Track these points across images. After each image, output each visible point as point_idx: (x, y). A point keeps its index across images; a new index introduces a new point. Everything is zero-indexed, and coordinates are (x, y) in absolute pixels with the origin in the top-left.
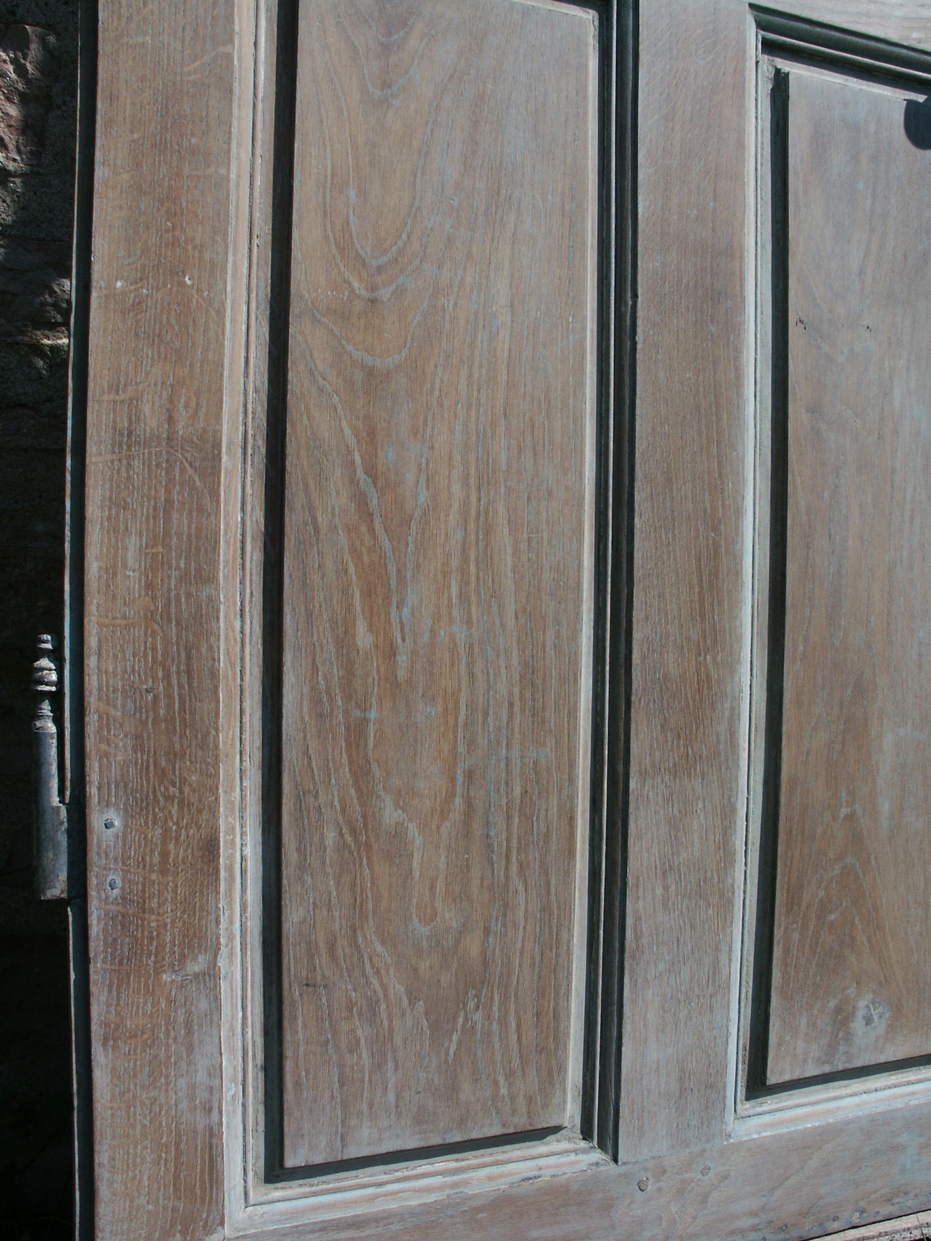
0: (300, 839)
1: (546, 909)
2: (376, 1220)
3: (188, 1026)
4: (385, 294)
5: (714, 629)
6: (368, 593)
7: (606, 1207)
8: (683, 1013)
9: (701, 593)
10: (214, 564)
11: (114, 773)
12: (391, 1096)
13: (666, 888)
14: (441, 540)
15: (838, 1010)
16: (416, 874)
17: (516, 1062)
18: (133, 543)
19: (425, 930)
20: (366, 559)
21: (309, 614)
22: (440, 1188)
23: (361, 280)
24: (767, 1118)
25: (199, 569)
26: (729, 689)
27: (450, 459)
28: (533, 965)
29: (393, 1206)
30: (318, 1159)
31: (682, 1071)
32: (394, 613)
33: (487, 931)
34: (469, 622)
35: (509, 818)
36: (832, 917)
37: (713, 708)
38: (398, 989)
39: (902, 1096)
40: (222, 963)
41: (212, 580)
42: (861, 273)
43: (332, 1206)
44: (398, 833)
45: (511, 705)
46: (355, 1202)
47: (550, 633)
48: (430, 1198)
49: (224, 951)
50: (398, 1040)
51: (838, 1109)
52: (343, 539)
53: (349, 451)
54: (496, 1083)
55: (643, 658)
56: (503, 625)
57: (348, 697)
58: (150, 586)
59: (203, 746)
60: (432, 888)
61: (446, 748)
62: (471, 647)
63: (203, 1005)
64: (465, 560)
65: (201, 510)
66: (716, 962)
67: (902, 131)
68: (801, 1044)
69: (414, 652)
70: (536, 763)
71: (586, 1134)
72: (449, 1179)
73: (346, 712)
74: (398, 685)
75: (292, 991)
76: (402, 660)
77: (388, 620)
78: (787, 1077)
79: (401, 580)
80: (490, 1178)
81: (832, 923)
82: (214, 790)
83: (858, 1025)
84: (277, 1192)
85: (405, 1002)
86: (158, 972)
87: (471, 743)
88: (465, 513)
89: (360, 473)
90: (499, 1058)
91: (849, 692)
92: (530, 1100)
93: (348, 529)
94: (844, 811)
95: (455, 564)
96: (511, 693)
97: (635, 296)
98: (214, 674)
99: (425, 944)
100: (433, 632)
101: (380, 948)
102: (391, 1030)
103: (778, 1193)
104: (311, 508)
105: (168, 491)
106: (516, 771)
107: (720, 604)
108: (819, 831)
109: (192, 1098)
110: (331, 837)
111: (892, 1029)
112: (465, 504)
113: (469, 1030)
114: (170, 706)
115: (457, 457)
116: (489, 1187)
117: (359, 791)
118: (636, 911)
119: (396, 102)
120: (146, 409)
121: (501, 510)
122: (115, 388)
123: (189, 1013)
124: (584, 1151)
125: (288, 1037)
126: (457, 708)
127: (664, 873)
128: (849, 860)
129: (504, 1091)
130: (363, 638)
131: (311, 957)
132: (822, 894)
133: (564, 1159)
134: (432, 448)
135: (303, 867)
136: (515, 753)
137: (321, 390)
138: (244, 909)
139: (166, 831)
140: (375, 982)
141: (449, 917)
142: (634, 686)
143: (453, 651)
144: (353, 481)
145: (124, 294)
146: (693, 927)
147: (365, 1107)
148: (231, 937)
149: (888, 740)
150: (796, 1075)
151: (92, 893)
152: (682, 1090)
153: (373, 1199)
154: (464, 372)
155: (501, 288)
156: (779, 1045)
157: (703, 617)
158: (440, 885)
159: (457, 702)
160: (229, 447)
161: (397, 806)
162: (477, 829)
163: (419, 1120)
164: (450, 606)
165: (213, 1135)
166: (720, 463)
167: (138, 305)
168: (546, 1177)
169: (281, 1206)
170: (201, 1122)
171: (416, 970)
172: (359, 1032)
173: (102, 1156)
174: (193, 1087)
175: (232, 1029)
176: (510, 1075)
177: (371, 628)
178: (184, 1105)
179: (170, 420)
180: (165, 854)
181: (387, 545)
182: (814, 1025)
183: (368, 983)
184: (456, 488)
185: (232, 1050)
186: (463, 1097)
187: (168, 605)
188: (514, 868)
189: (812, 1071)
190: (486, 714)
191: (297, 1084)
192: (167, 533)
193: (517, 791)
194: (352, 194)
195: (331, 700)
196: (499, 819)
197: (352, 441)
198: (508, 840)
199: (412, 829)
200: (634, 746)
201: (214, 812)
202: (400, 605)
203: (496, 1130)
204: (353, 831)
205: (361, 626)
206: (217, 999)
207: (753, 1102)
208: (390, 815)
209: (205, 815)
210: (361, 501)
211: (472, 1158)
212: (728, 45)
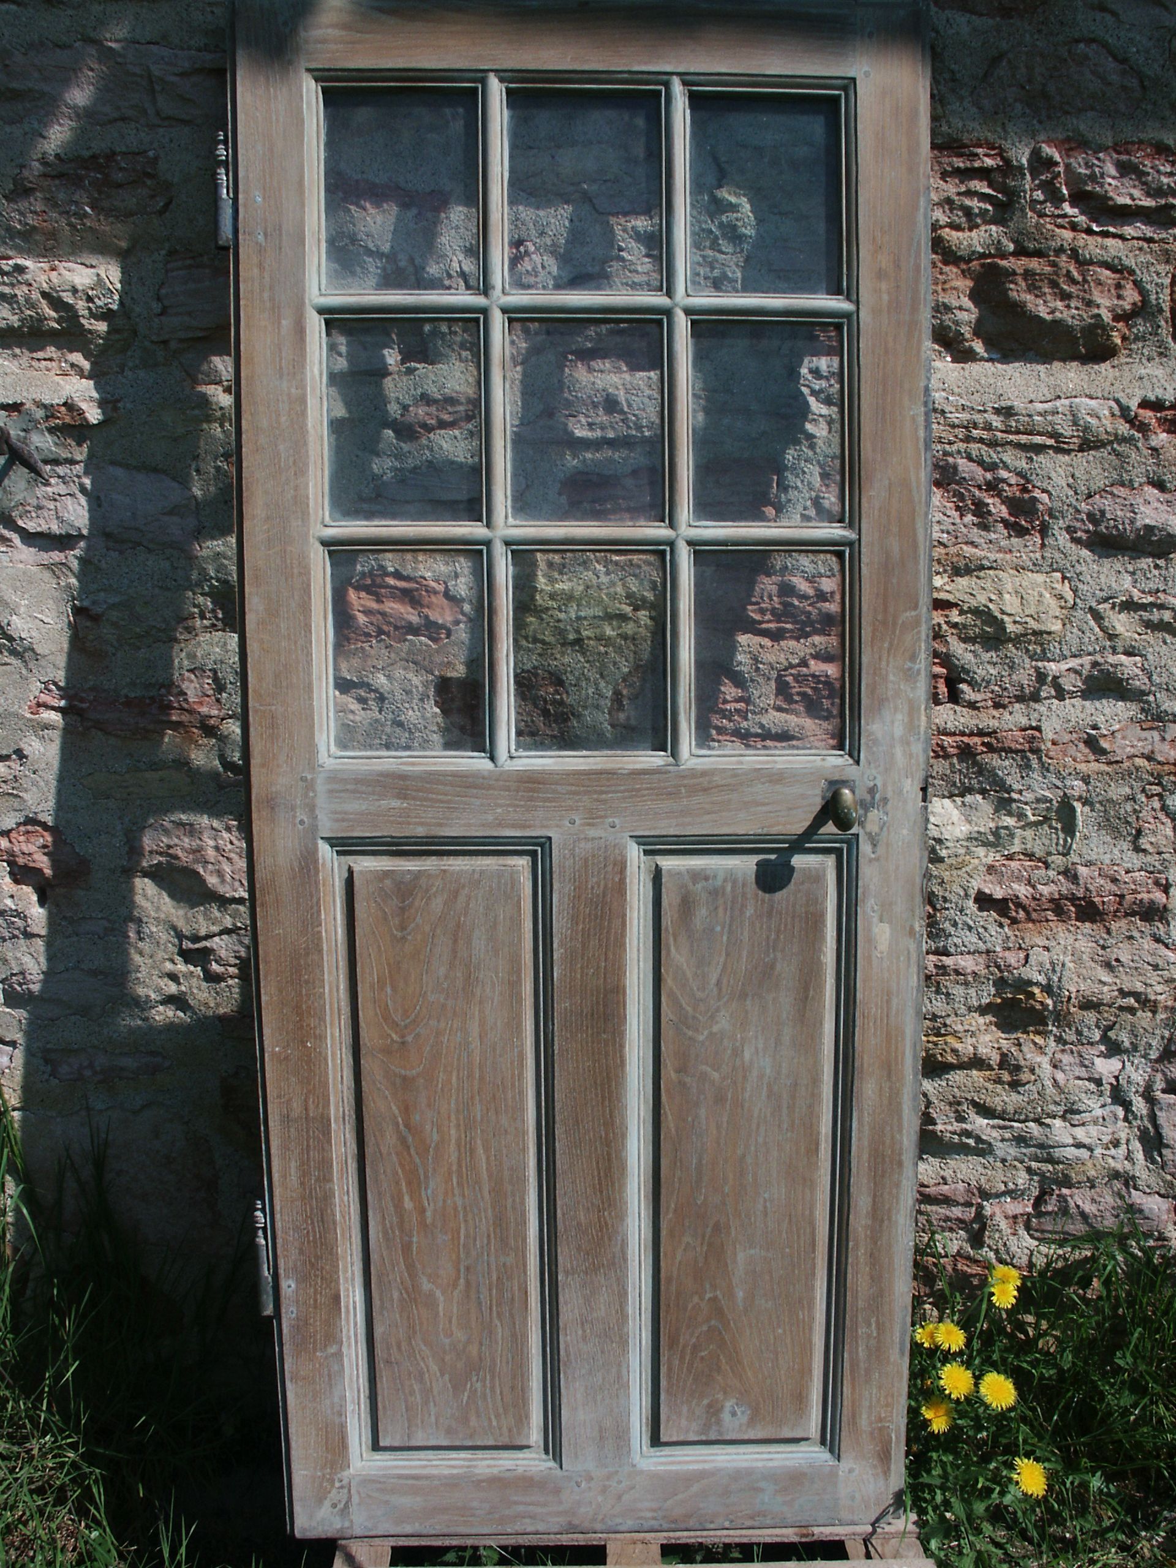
0: (381, 1295)
1: (514, 1335)
2: (427, 1477)
3: (329, 1376)
4: (409, 1038)
5: (609, 1198)
6: (409, 1183)
7: (557, 1491)
8: (599, 1398)
9: (599, 1179)
10: (331, 1174)
11: (291, 1264)
12: (433, 1419)
13: (584, 1331)
14: (446, 1157)
15: (710, 1406)
16: (441, 1314)
17: (501, 1410)
18: (293, 1164)
19: (447, 1341)
20: (407, 1167)
21: (380, 1194)
22: (462, 1467)
23: (396, 1033)
24: (663, 1459)
25: (324, 1176)
26: (620, 1229)
27: (449, 1117)
28: (508, 1363)
29: (435, 1472)
30: (396, 1444)
31: (600, 1427)
32: (423, 1193)
33: (481, 1344)
34: (464, 1196)
35: (490, 1290)
36: (703, 1354)
37: (610, 1239)
38: (434, 1368)
39: (762, 1460)
40: (344, 1350)
41: (331, 1180)
42: (718, 983)
43: (404, 1467)
44: (431, 1295)
45: (489, 1236)
46: (415, 1467)
47: (510, 1201)
48: (455, 1471)
49: (345, 1344)
50: (435, 1392)
51: (712, 1461)
52: (394, 1158)
53: (396, 1118)
54: (490, 1419)
55: (563, 1215)
56: (482, 1197)
57: (402, 1230)
58: (302, 1184)
59: (331, 1253)
60: (450, 1322)
61: (454, 1257)
62: (465, 1208)
63: (336, 1367)
64: (460, 1166)
65: (323, 1149)
66: (619, 1373)
67: (754, 886)
68: (684, 1423)
69: (435, 1210)
70: (504, 1264)
71: (546, 1452)
72: (466, 1463)
73: (401, 1238)
74: (427, 1226)
75: (380, 1365)
76: (429, 1214)
77: (420, 1195)
78: (675, 1439)
79: (426, 1177)
80: (489, 1466)
81: (702, 1358)
82: (337, 1272)
83: (726, 1416)
84: (378, 1456)
85: (438, 1374)
86: (315, 1350)
87: (468, 1254)
88: (459, 1146)
89: (402, 1127)
90: (490, 1406)
91: (709, 1229)
92: (510, 1430)
93: (397, 1154)
94: (708, 1296)
95: (454, 1168)
96: (488, 1230)
97: (553, 1024)
98: (335, 1223)
99: (447, 1347)
100: (444, 1201)
101: (424, 1348)
102: (431, 1387)
103: (669, 1502)
104: (378, 1145)
105: (308, 1142)
106: (493, 1267)
107: (613, 1184)
108: (690, 1306)
109: (332, 1408)
110: (396, 1295)
111: (752, 1422)
112: (459, 1140)
113: (473, 1392)
114: (315, 1236)
115: (453, 1117)
116: (487, 1471)
117: (410, 1275)
118: (565, 1342)
119: (409, 937)
120: (295, 1105)
121: (479, 1142)
122: (279, 1097)
123: (329, 1371)
124: (544, 1461)
125: (379, 1386)
126: (459, 1238)
127: (582, 1324)
128: (713, 1322)
129: (494, 1423)
130: (408, 1204)
131: (388, 1349)
132: (694, 1340)
133: (532, 1463)
134: (439, 1113)
135: (382, 1307)
136: (492, 1259)
137: (379, 1089)
138: (356, 1324)
139: (316, 1291)
140: (422, 1364)
141: (460, 1335)
142: (559, 1228)
143: (455, 1209)
144: (398, 1132)
145: (280, 1052)
146: (602, 1352)
147: (419, 1422)
148: (349, 1338)
149: (741, 1256)
150: (682, 1438)
151: (283, 1315)
152: (601, 1438)
153: (425, 1467)
154: (455, 1074)
155: (474, 1029)
156: (668, 1421)
157: (601, 1192)
158: (454, 1321)
159: (459, 1233)
160: (335, 1121)
161: (429, 1281)
162: (473, 1296)
163: (449, 1431)
164: (453, 1189)
165: (343, 1427)
166: (610, 1110)
167: (286, 1058)
168: (520, 1470)
169: (379, 1463)
170: (337, 1420)
171: (443, 1360)
172: (415, 1387)
173: (292, 1430)
174: (333, 1404)
175: (351, 1379)
176: (497, 1416)
177: (411, 1199)
178: (329, 1411)
179: (306, 1109)
180: (316, 1300)
181: (417, 1160)
182: (694, 1413)
183: (418, 1364)
184: (453, 1132)
185: (351, 1389)
186: (471, 1424)
187: (311, 1192)
188: (495, 1314)
189: (693, 1437)
190: (475, 1240)
191: (384, 1407)
192: (308, 1159)
193: (495, 1277)
194: (389, 990)
195: (393, 1232)
196: (484, 1291)
197: (397, 1112)
198: (491, 1301)
199: (438, 1293)
200: (560, 1258)
201: (338, 1283)
202: (426, 1189)
203: (491, 1443)
204: (407, 1292)
205: (407, 1198)
206: (343, 1365)
207: (656, 1449)
208: (426, 1286)
209: (333, 1284)
210: (403, 1141)
211: (480, 1454)
212: (615, 865)
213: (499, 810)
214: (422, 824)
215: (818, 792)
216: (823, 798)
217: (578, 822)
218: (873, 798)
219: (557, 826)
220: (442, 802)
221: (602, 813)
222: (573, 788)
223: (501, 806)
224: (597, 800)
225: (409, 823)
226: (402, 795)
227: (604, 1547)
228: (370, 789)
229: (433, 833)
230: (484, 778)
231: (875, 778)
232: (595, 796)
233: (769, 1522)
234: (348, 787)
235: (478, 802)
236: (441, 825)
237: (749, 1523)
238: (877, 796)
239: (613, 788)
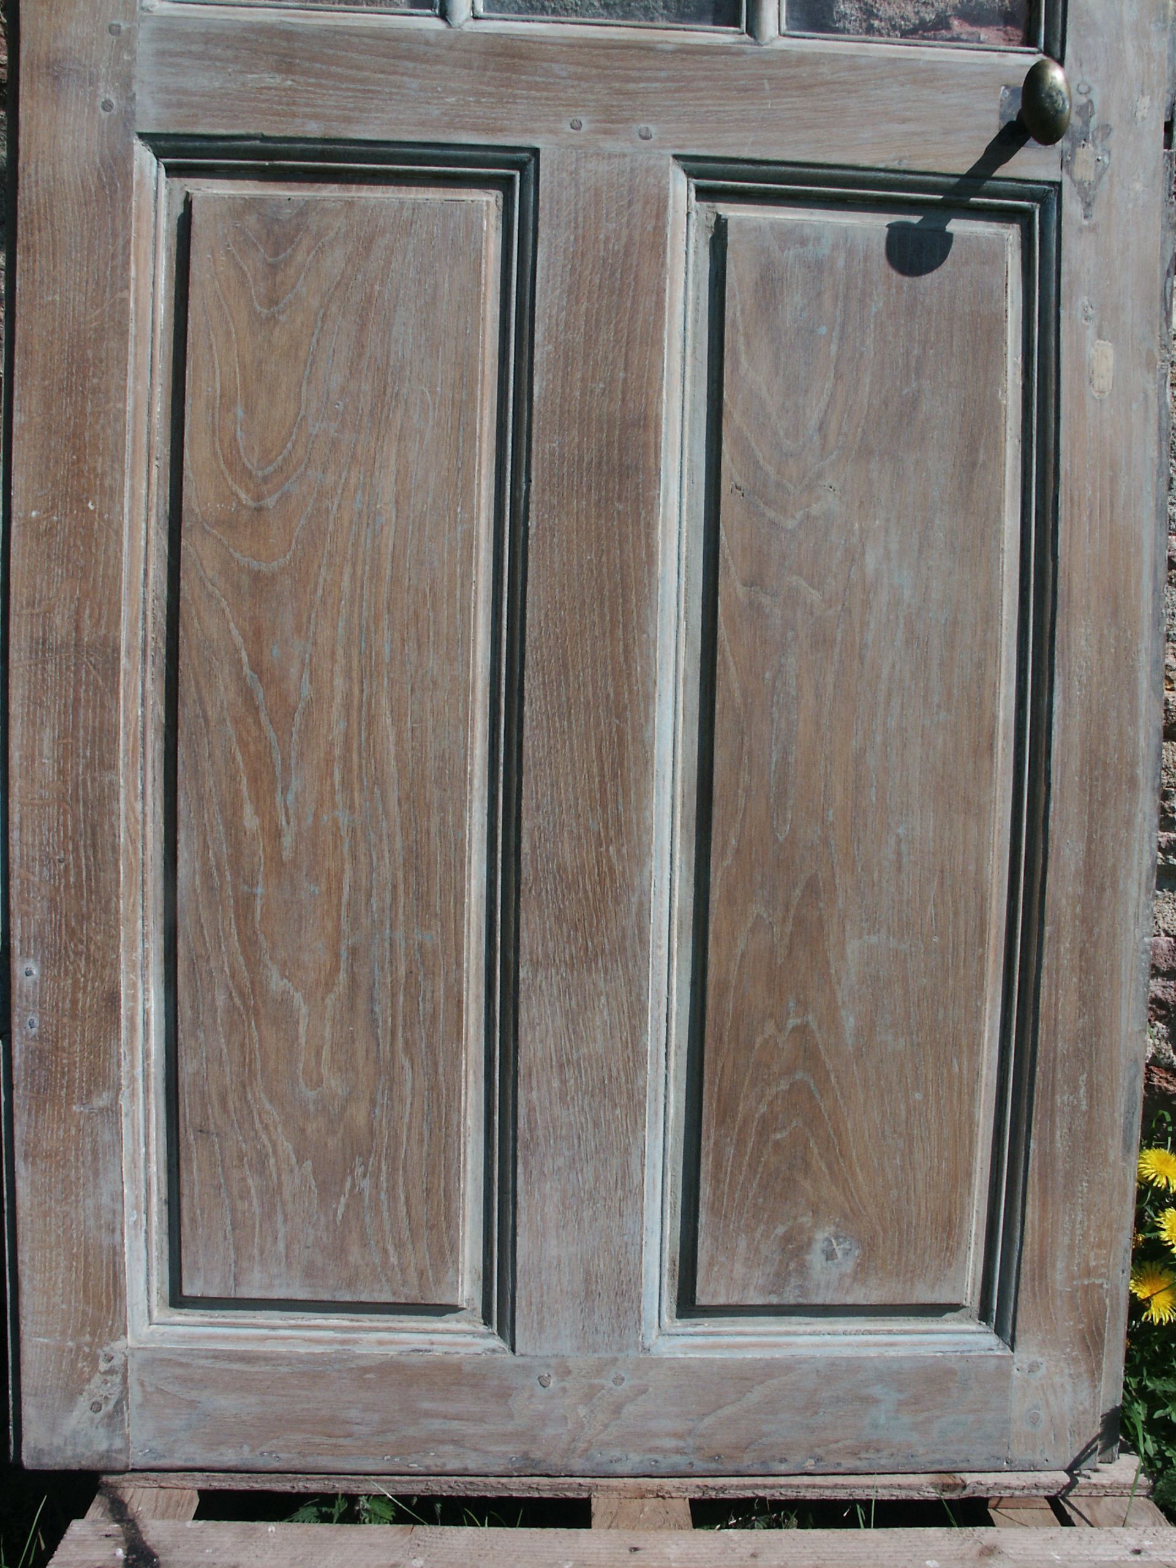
0: (194, 998)
1: (433, 1088)
2: (266, 1358)
3: (95, 1153)
4: (270, 502)
5: (619, 820)
6: (254, 779)
7: (504, 1394)
8: (587, 1214)
9: (602, 782)
10: (114, 752)
11: (33, 929)
12: (281, 1246)
13: (564, 1082)
14: (324, 731)
15: (788, 1238)
16: (303, 1040)
17: (406, 1234)
18: (47, 734)
19: (311, 1094)
20: (252, 748)
21: (201, 798)
22: (331, 1342)
23: (248, 491)
24: (699, 1340)
25: (102, 757)
26: (636, 882)
27: (333, 653)
28: (421, 1141)
29: (282, 1349)
30: (214, 1293)
31: (588, 1273)
32: (279, 798)
33: (373, 1102)
34: (352, 807)
35: (394, 995)
36: (778, 1136)
37: (617, 901)
38: (286, 1147)
39: (877, 1345)
40: (123, 1102)
41: (113, 767)
42: (821, 428)
43: (225, 1338)
44: (285, 1001)
45: (395, 887)
46: (247, 1339)
47: (435, 820)
48: (318, 1349)
49: (125, 1091)
50: (287, 1194)
51: (790, 1345)
52: (230, 730)
53: (237, 651)
54: (385, 1251)
55: (534, 848)
56: (386, 813)
57: (236, 874)
58: (62, 772)
59: (106, 910)
60: (318, 1054)
61: (329, 925)
62: (354, 830)
63: (107, 1137)
64: (347, 748)
65: (103, 706)
66: (625, 1167)
68: (739, 1269)
69: (299, 834)
70: (421, 946)
71: (487, 1319)
72: (340, 1336)
73: (235, 888)
74: (282, 864)
75: (188, 1135)
76: (287, 841)
77: (273, 803)
78: (721, 1300)
79: (286, 767)
80: (380, 1343)
81: (777, 1144)
82: (115, 949)
83: (816, 1259)
84: (179, 1316)
85: (294, 1160)
86: (69, 1105)
87: (355, 922)
88: (347, 707)
89: (247, 670)
90: (387, 1227)
91: (798, 892)
92: (421, 1274)
93: (236, 721)
94: (792, 1022)
95: (337, 752)
96: (394, 876)
97: (529, 481)
98: (115, 849)
99: (312, 1108)
100: (316, 816)
101: (268, 1106)
102: (280, 1183)
103: (708, 1421)
104: (201, 701)
105: (76, 691)
106: (401, 952)
107: (626, 794)
108: (759, 1040)
109: (98, 1217)
110: (221, 999)
111: (861, 1271)
112: (348, 696)
113: (356, 1196)
114: (79, 874)
115: (340, 652)
116: (377, 1350)
117: (247, 959)
118: (529, 1102)
119: (283, 318)
120: (58, 620)
121: (385, 702)
122: (31, 604)
123: (95, 1142)
124: (483, 1336)
125: (184, 1176)
126: (340, 889)
127: (561, 1066)
128: (799, 1075)
129: (394, 1260)
130: (250, 820)
131: (204, 1106)
132: (763, 1108)
133: (460, 1339)
134: (315, 644)
135: (196, 1024)
136: (399, 934)
137: (210, 596)
138: (146, 1055)
139: (76, 982)
140: (264, 1137)
141: (334, 1083)
142: (524, 875)
143: (336, 835)
144: (240, 677)
145: (38, 520)
146: (596, 1125)
147: (256, 1252)
148: (133, 1079)
149: (853, 947)
150: (734, 1300)
151: (16, 1029)
152: (588, 1293)
153: (264, 1339)
154: (347, 570)
155: (387, 485)
156: (711, 1264)
157: (604, 807)
158: (325, 1054)
159: (340, 882)
160: (128, 652)
161: (283, 976)
162: (362, 1005)
163: (310, 1273)
164: (333, 792)
165: (116, 1253)
166: (626, 646)
167: (50, 531)
168: (438, 1351)
169: (181, 1330)
170: (106, 1241)
171: (303, 1130)
172: (250, 1181)
173: (24, 1256)
174: (98, 1208)
175: (134, 1162)
176: (399, 1246)
177: (257, 811)
178: (91, 1222)
179: (77, 629)
180: (74, 1002)
181: (271, 734)
182: (757, 1250)
183: (257, 1137)
184: (339, 681)
185: (134, 1181)
186: (351, 1259)
187: (75, 789)
188: (400, 1043)
189: (755, 1299)
190: (369, 896)
191: (193, 1221)
192: (75, 727)
193: (402, 971)
194: (240, 413)
195: (221, 875)
196: (382, 996)
197: (239, 640)
198: (394, 1017)
199: (298, 997)
200: (524, 936)
201: (115, 966)
202: (285, 790)
203: (386, 1297)
204: (242, 995)
205: (248, 809)
206: (119, 1134)
207: (685, 1321)
208: (276, 983)
209: (107, 971)
210: (248, 695)
211: (366, 1320)
212: (646, 203)
213: (452, 100)
214: (315, 117)
215: (995, 106)
216: (1002, 117)
217: (585, 127)
218: (1086, 123)
219: (551, 131)
220: (353, 80)
221: (627, 114)
222: (580, 69)
223: (453, 92)
224: (619, 92)
225: (294, 115)
226: (286, 65)
227: (587, 1502)
228: (230, 53)
229: (334, 134)
230: (427, 43)
231: (1090, 90)
232: (617, 85)
233: (885, 1462)
234: (194, 48)
235: (414, 84)
236: (348, 120)
237: (848, 1463)
238: (1094, 122)
239: (649, 74)
